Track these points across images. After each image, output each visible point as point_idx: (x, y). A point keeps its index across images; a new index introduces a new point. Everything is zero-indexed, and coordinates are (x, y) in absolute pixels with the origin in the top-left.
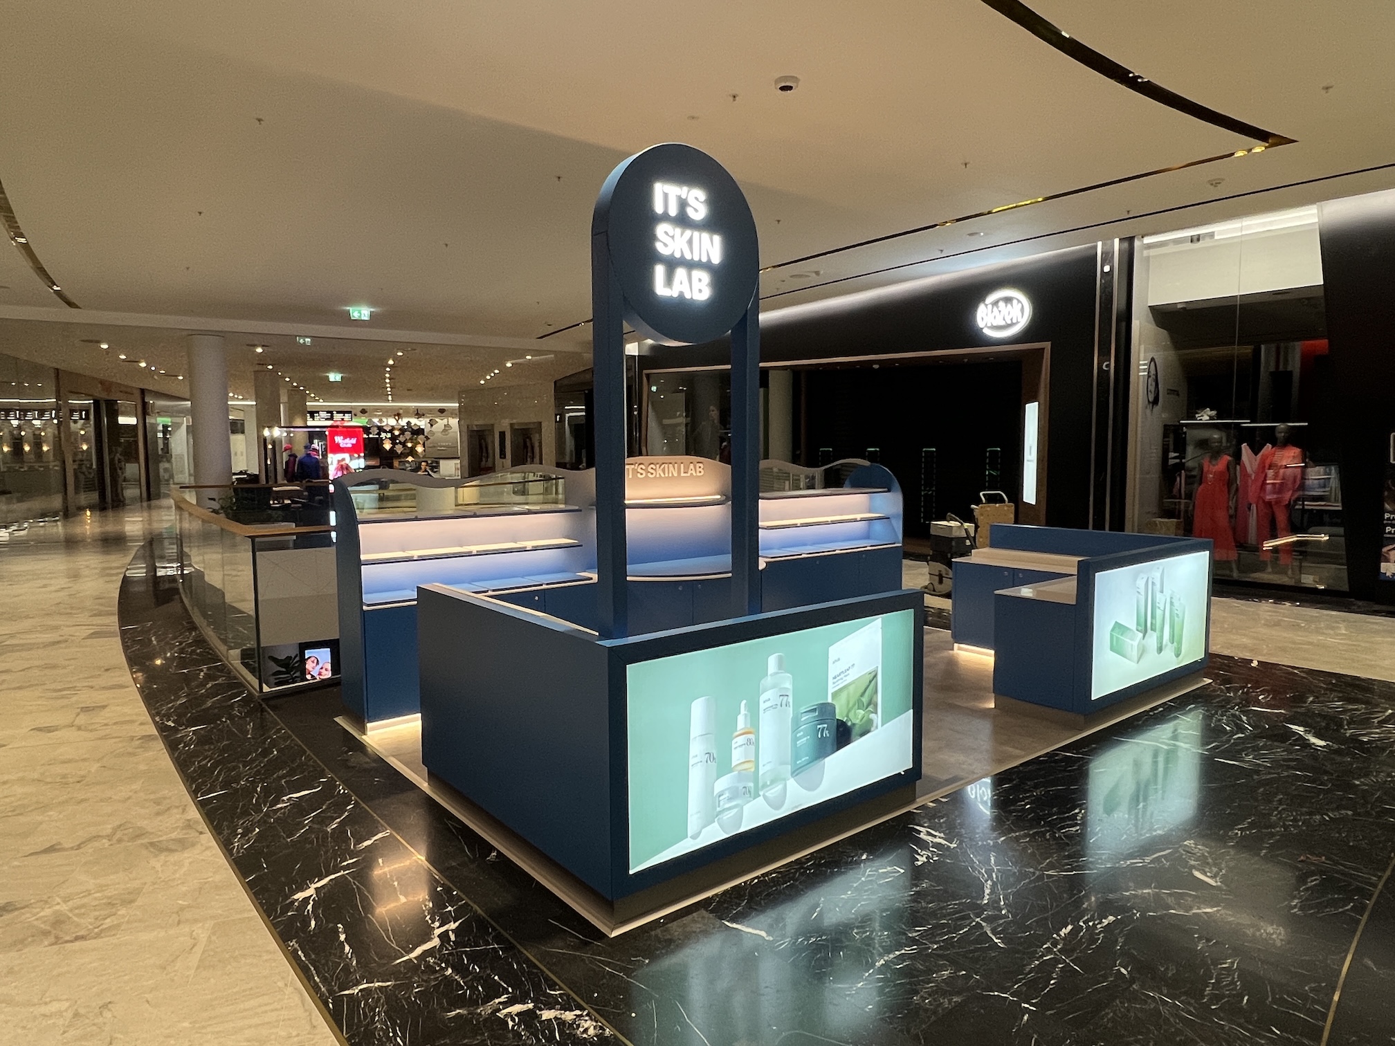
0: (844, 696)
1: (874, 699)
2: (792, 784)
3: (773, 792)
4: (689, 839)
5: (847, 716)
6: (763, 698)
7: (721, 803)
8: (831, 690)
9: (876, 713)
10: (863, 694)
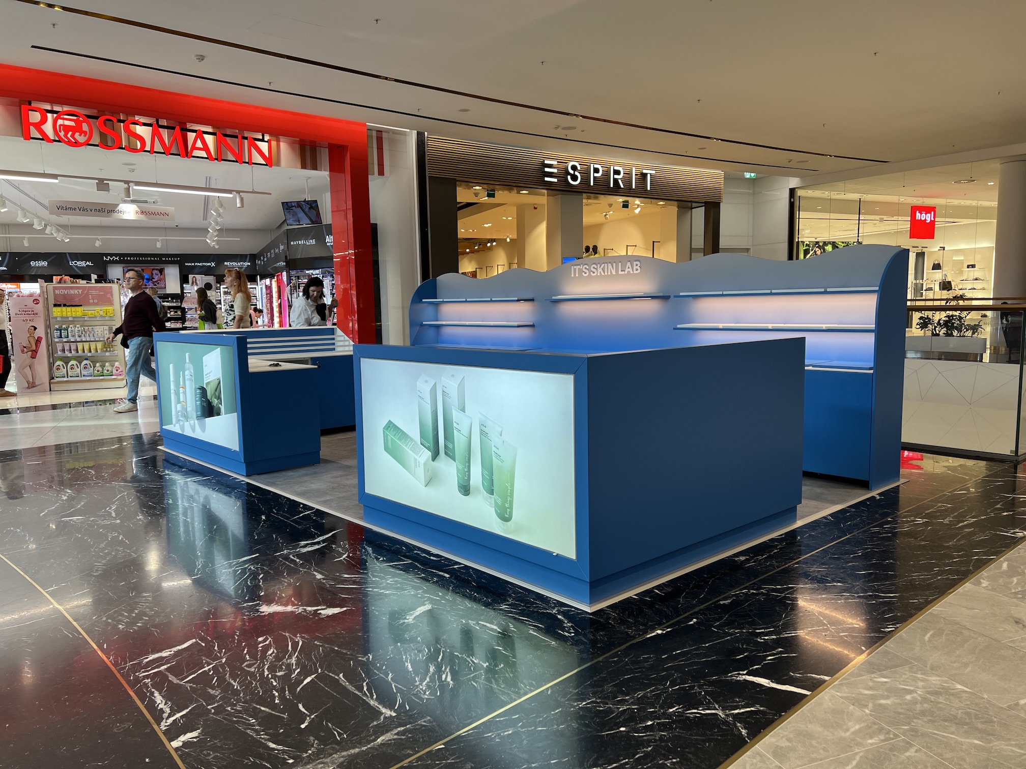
6: (186, 373)
8: (205, 382)
9: (222, 405)
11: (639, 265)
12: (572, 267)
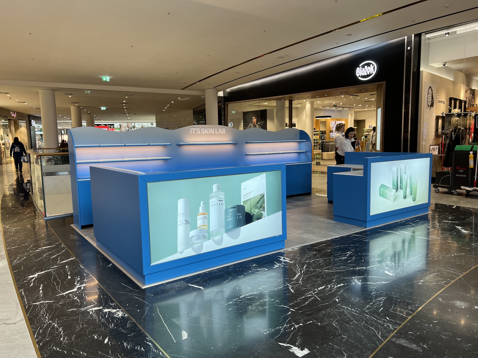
0: (249, 203)
1: (263, 205)
2: (225, 236)
3: (217, 238)
4: (178, 254)
5: (251, 211)
6: (211, 201)
7: (193, 241)
8: (242, 200)
9: (264, 211)
10: (258, 203)
11: (225, 130)
12: (191, 129)
